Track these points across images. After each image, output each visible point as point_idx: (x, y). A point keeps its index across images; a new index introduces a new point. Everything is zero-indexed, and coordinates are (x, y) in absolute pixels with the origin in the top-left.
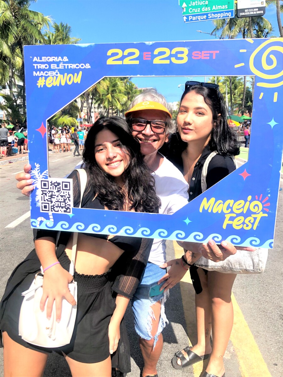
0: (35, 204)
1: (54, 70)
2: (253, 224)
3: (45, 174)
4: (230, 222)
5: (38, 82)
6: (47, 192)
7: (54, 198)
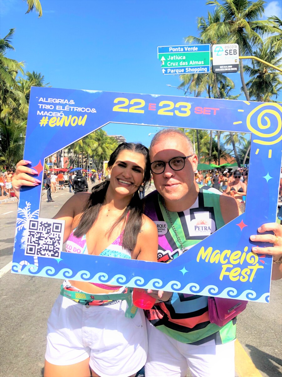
0: (20, 246)
1: (59, 111)
2: (249, 276)
3: (35, 213)
4: (227, 273)
5: (41, 121)
6: (35, 234)
7: (42, 240)
